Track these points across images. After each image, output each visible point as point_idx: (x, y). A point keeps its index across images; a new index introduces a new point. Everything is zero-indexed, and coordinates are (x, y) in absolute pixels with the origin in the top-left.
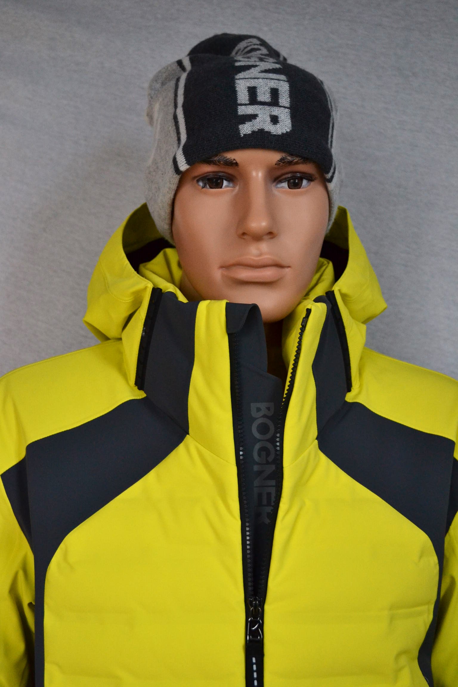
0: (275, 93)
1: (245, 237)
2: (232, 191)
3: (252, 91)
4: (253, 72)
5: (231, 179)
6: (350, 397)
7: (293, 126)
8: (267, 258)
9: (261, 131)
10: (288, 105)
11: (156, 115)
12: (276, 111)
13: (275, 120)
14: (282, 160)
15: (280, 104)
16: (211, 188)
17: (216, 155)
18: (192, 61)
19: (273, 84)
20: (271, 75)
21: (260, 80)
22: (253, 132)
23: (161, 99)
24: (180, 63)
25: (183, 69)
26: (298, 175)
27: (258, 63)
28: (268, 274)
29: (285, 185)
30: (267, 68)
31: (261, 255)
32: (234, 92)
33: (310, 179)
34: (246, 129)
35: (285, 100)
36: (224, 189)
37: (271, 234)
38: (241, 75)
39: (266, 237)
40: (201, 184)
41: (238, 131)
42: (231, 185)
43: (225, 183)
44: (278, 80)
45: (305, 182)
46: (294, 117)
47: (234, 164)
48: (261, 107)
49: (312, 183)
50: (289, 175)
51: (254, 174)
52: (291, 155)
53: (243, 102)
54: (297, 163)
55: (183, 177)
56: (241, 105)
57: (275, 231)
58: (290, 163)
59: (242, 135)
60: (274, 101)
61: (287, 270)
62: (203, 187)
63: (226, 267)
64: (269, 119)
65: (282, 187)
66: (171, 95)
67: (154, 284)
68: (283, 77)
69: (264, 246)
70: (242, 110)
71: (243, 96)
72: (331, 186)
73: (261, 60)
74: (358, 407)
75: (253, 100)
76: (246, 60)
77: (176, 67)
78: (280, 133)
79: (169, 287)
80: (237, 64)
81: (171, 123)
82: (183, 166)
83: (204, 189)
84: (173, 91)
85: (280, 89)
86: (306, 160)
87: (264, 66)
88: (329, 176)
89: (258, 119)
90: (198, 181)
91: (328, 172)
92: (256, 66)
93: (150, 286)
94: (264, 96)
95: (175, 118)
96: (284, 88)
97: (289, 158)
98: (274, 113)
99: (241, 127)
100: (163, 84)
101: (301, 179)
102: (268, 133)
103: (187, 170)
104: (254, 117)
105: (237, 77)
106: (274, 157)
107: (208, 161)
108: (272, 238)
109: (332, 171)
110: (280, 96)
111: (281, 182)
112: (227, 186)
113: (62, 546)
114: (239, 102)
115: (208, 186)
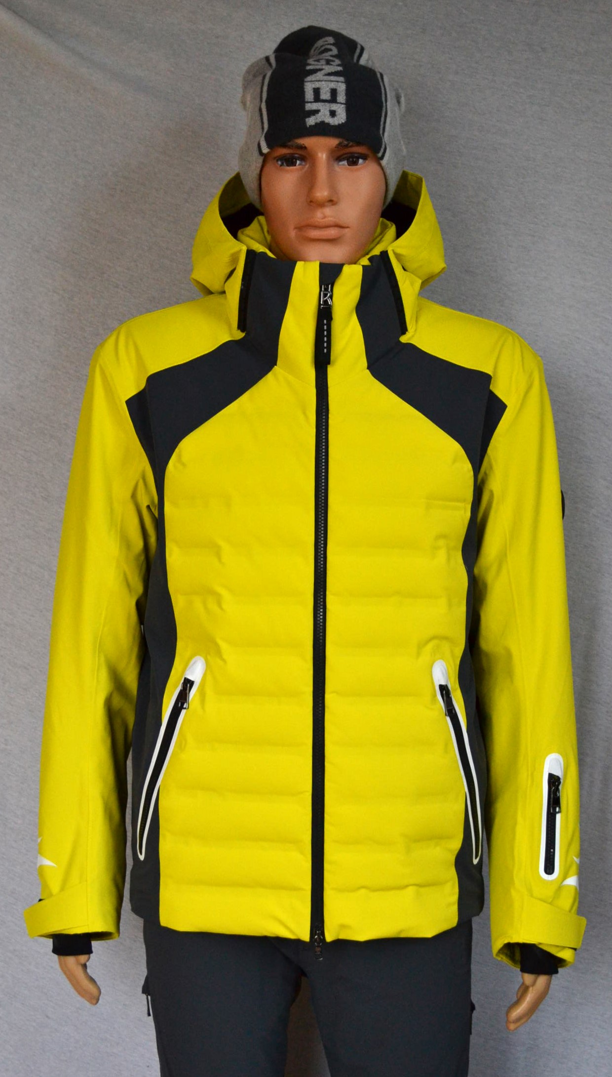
0: (334, 92)
1: (312, 204)
2: (303, 168)
3: (317, 92)
4: (319, 75)
5: (303, 159)
6: (404, 339)
7: (347, 118)
8: (330, 220)
9: (323, 123)
10: (344, 101)
11: (248, 103)
12: (334, 107)
13: (333, 114)
14: (340, 144)
15: (338, 101)
16: (288, 166)
17: (290, 141)
18: (277, 58)
19: (333, 85)
20: (332, 78)
21: (323, 83)
22: (316, 124)
23: (251, 91)
24: (267, 59)
25: (270, 64)
26: (356, 155)
27: (324, 67)
28: (332, 232)
29: (345, 163)
30: (330, 71)
31: (325, 217)
32: (302, 93)
33: (365, 158)
34: (311, 121)
35: (341, 97)
36: (297, 167)
37: (331, 202)
38: (309, 78)
39: (326, 204)
40: (280, 163)
41: (305, 123)
42: (304, 163)
43: (298, 162)
44: (338, 82)
45: (361, 161)
46: (348, 111)
47: (303, 148)
48: (323, 104)
49: (367, 161)
50: (349, 155)
51: (320, 155)
52: (347, 140)
53: (309, 100)
54: (351, 146)
55: (265, 158)
56: (308, 102)
57: (334, 199)
58: (347, 146)
59: (308, 126)
60: (333, 99)
61: (347, 230)
62: (281, 166)
63: (300, 228)
64: (328, 113)
65: (343, 165)
66: (259, 90)
67: (247, 247)
68: (342, 79)
69: (328, 211)
70: (309, 107)
71: (309, 95)
72: (384, 162)
73: (328, 62)
74: (411, 347)
75: (317, 98)
76: (316, 63)
77: (264, 62)
78: (336, 123)
79: (260, 248)
80: (308, 68)
81: (257, 114)
82: (265, 150)
83: (282, 167)
84: (259, 86)
85: (338, 89)
86: (359, 144)
87: (328, 69)
88: (380, 155)
89: (320, 114)
90: (277, 161)
91: (379, 152)
92: (321, 70)
93: (244, 249)
94: (325, 95)
95: (260, 110)
96: (342, 88)
97: (346, 143)
98: (333, 109)
99: (307, 120)
100: (255, 76)
101: (358, 158)
102: (328, 124)
103: (268, 153)
104: (316, 112)
105: (306, 80)
106: (333, 142)
107: (284, 146)
108: (333, 205)
109: (382, 150)
110: (338, 95)
111: (341, 161)
112: (299, 165)
113: (177, 450)
114: (306, 100)
115: (285, 164)
